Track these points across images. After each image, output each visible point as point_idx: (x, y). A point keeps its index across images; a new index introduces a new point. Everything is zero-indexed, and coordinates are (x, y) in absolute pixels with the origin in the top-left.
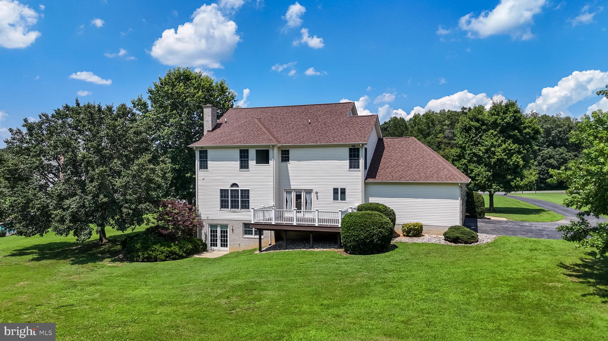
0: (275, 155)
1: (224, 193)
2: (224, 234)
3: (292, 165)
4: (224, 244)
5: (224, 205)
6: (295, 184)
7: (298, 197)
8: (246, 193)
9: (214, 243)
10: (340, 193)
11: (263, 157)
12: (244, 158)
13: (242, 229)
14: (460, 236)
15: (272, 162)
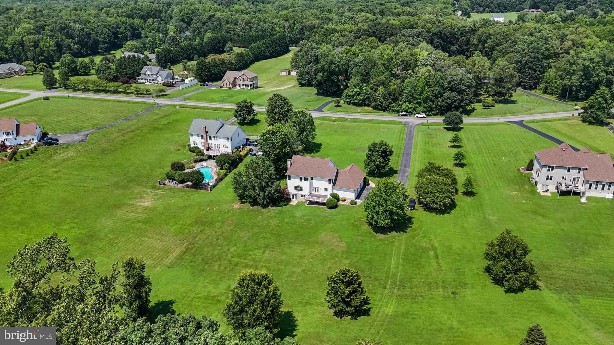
0: (309, 179)
1: (295, 187)
2: (296, 196)
3: (313, 181)
4: (296, 199)
5: (296, 189)
6: (315, 186)
7: (315, 189)
8: (301, 188)
9: (293, 198)
10: (326, 189)
11: (306, 179)
12: (301, 178)
13: (301, 196)
14: (353, 203)
15: (309, 181)
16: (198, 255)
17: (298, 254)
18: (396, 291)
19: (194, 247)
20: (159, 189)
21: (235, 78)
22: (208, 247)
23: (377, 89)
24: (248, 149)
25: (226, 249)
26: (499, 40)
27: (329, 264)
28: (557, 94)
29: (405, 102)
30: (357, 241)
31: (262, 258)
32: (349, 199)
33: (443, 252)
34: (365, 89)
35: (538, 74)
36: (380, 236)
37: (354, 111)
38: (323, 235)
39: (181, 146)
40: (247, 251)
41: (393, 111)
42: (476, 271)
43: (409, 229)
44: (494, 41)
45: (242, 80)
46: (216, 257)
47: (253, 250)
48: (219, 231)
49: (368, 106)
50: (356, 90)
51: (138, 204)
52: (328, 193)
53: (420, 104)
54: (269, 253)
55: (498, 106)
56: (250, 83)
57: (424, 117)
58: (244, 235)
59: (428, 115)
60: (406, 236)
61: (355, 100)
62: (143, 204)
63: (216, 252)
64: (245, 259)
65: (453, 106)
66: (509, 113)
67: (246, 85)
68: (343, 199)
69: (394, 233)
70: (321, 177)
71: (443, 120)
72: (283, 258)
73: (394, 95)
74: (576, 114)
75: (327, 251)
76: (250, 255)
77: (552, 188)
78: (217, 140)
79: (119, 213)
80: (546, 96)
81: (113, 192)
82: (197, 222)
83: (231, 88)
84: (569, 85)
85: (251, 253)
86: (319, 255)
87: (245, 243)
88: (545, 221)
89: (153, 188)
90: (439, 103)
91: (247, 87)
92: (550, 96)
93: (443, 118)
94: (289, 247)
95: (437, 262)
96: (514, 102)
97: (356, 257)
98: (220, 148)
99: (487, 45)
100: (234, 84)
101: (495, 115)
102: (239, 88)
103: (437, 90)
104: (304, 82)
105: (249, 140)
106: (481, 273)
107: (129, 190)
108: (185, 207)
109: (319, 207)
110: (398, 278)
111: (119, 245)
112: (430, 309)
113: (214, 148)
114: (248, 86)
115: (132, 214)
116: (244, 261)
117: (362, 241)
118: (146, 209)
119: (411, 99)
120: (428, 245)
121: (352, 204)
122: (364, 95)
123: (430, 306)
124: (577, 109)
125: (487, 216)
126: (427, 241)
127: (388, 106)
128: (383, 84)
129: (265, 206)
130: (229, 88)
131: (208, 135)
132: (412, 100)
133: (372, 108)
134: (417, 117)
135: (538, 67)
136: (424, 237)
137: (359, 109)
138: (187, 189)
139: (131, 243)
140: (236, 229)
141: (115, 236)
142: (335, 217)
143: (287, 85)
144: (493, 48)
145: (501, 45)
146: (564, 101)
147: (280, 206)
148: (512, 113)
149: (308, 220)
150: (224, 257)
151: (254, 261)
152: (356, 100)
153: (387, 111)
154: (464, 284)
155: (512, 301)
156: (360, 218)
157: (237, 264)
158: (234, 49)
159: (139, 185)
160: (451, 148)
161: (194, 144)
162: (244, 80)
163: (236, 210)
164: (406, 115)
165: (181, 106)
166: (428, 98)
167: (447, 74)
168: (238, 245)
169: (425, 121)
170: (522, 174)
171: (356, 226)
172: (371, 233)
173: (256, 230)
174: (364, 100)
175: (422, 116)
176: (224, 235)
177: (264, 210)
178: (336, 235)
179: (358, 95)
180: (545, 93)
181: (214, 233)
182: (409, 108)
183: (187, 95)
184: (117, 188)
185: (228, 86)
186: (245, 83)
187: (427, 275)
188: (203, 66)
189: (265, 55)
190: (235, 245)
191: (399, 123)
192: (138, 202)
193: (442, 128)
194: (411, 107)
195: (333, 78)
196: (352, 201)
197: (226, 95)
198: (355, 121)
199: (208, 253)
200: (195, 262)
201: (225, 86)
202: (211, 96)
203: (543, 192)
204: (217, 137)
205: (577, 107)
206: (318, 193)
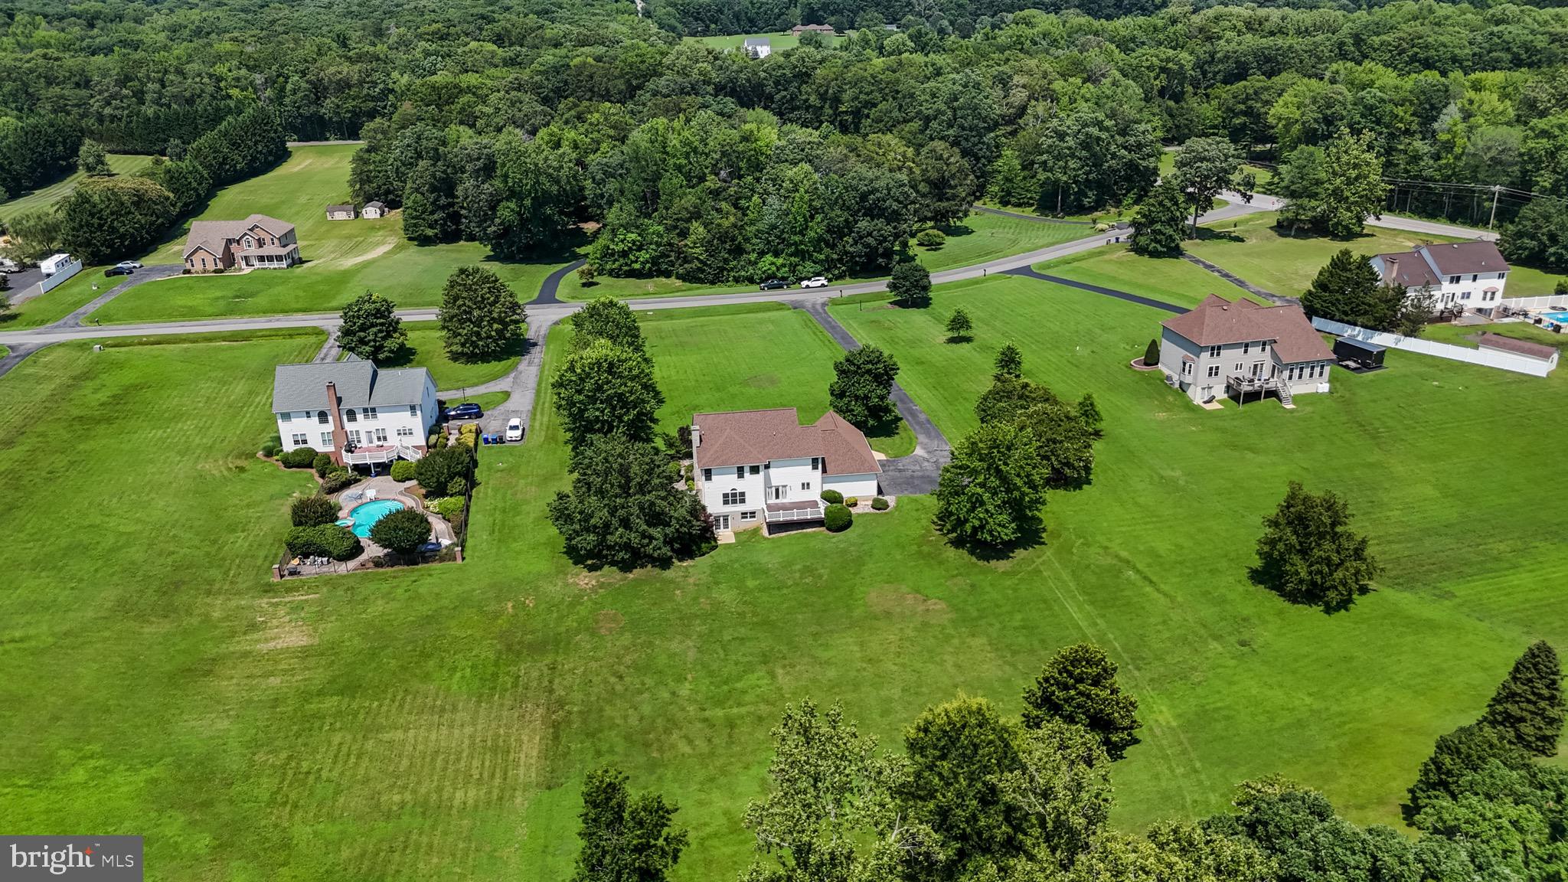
0: (762, 467)
1: (726, 496)
2: (726, 520)
3: (772, 471)
4: (726, 526)
5: (726, 502)
6: (775, 483)
7: (777, 491)
8: (743, 494)
10: (806, 486)
11: (755, 470)
12: (740, 472)
13: (740, 516)
14: (879, 505)
15: (762, 473)
16: (601, 731)
17: (858, 655)
18: (1136, 673)
19: (570, 713)
20: (289, 590)
21: (229, 242)
22: (610, 702)
23: (689, 229)
24: (474, 428)
25: (666, 695)
26: (867, 94)
27: (950, 660)
28: (1032, 205)
29: (762, 254)
30: (960, 590)
31: (780, 689)
32: (866, 499)
33: (1149, 565)
34: (653, 233)
35: (984, 165)
36: (1002, 565)
37: (640, 291)
38: (874, 596)
39: (239, 457)
40: (726, 683)
41: (737, 280)
42: (1241, 589)
43: (1044, 535)
44: (857, 98)
45: (253, 243)
46: (659, 721)
47: (739, 679)
48: (600, 654)
49: (667, 274)
50: (632, 236)
51: (263, 647)
52: (815, 494)
53: (803, 255)
54: (788, 673)
55: (950, 241)
56: (283, 252)
57: (823, 285)
58: (683, 648)
59: (830, 280)
60: (1051, 551)
61: (632, 262)
62: (280, 644)
63: (646, 709)
64: (739, 705)
65: (881, 250)
66: (987, 254)
67: (270, 259)
68: (853, 501)
69: (1020, 554)
70: (789, 457)
71: (888, 286)
72: (832, 673)
73: (733, 239)
74: (1113, 240)
75: (916, 629)
76: (744, 692)
77: (1220, 392)
78: (375, 416)
79: (228, 685)
80: (1010, 209)
81: (140, 634)
82: (513, 648)
83: (222, 271)
84: (1066, 182)
85: (739, 685)
86: (907, 644)
87: (704, 666)
88: (1261, 459)
89: (266, 591)
90: (848, 248)
91: (275, 264)
92: (1021, 209)
93: (889, 279)
94: (821, 645)
95: (1158, 590)
96: (967, 231)
97: (991, 625)
98: (385, 439)
99: (843, 108)
100: (229, 260)
101: (961, 261)
102: (247, 270)
103: (839, 216)
104: (430, 232)
105: (444, 403)
106: (1252, 588)
107: (189, 613)
108: (429, 619)
109: (806, 533)
110: (1117, 645)
111: (324, 774)
112: (1235, 688)
113: (364, 443)
114: (279, 258)
115: (274, 681)
116: (743, 710)
117: (973, 586)
118: (305, 653)
119: (778, 244)
120: (1109, 561)
121: (879, 509)
122: (653, 247)
123: (1231, 683)
124: (1103, 230)
125: (1162, 472)
126: (1101, 551)
127: (722, 269)
128: (696, 215)
129: (665, 563)
130: (215, 271)
131: (345, 406)
132: (781, 246)
133: (677, 278)
134: (808, 287)
135: (981, 149)
136: (1087, 544)
137: (650, 284)
138: (381, 570)
139: (359, 757)
140: (643, 638)
141: (284, 755)
142: (865, 547)
143: (378, 244)
144: (857, 114)
145: (875, 105)
146: (1054, 216)
147: (703, 555)
148: (991, 253)
149: (808, 570)
150: (680, 715)
151: (767, 702)
152: (636, 262)
153: (722, 282)
154: (1244, 620)
155: (1353, 626)
156: (923, 536)
157: (731, 724)
158: (109, 159)
159: (209, 593)
160: (954, 345)
161: (296, 442)
162: (261, 243)
163: (594, 590)
164: (780, 287)
165: (105, 344)
166: (820, 239)
167: (853, 178)
168: (689, 677)
169: (835, 294)
170: (1141, 373)
171: (929, 554)
172: (975, 565)
173: (699, 627)
174: (654, 261)
175: (819, 284)
176: (628, 660)
177: (669, 574)
178: (904, 589)
179: (640, 249)
180: (1005, 203)
181: (594, 665)
182: (778, 269)
183: (91, 308)
184: (142, 618)
185: (210, 266)
186: (266, 251)
187: (1164, 622)
188: (92, 215)
189: (235, 170)
190: (681, 679)
191: (780, 306)
192: (258, 641)
193: (885, 303)
194: (784, 265)
195: (549, 212)
196: (875, 501)
197: (230, 293)
198: (669, 315)
199: (625, 718)
200: (611, 751)
201: (198, 266)
202: (180, 303)
203: (1205, 402)
204: (373, 410)
205: (1100, 226)
206: (784, 501)
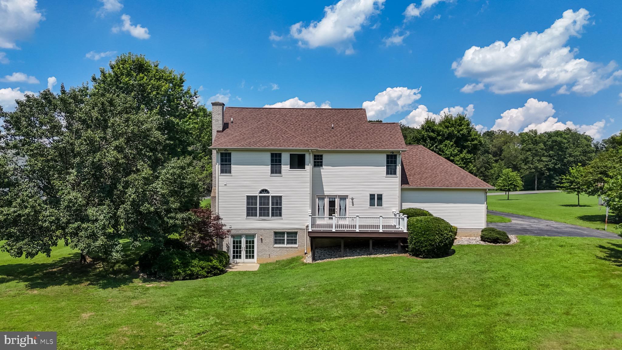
0: (309, 159)
1: (251, 200)
2: (250, 244)
3: (325, 170)
5: (251, 212)
6: (328, 190)
7: (332, 204)
8: (278, 200)
9: (237, 255)
10: (376, 200)
11: (298, 161)
12: (276, 161)
13: (272, 238)
14: (493, 238)
15: (309, 168)
52: (391, 210)
121: (494, 242)
147: (192, 276)
196: (486, 231)
